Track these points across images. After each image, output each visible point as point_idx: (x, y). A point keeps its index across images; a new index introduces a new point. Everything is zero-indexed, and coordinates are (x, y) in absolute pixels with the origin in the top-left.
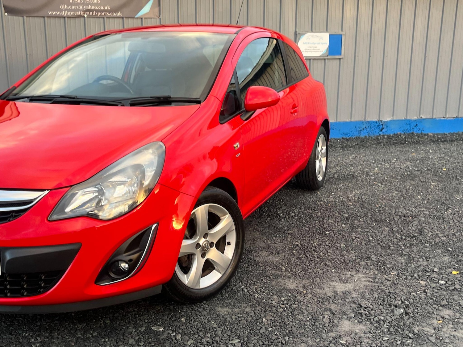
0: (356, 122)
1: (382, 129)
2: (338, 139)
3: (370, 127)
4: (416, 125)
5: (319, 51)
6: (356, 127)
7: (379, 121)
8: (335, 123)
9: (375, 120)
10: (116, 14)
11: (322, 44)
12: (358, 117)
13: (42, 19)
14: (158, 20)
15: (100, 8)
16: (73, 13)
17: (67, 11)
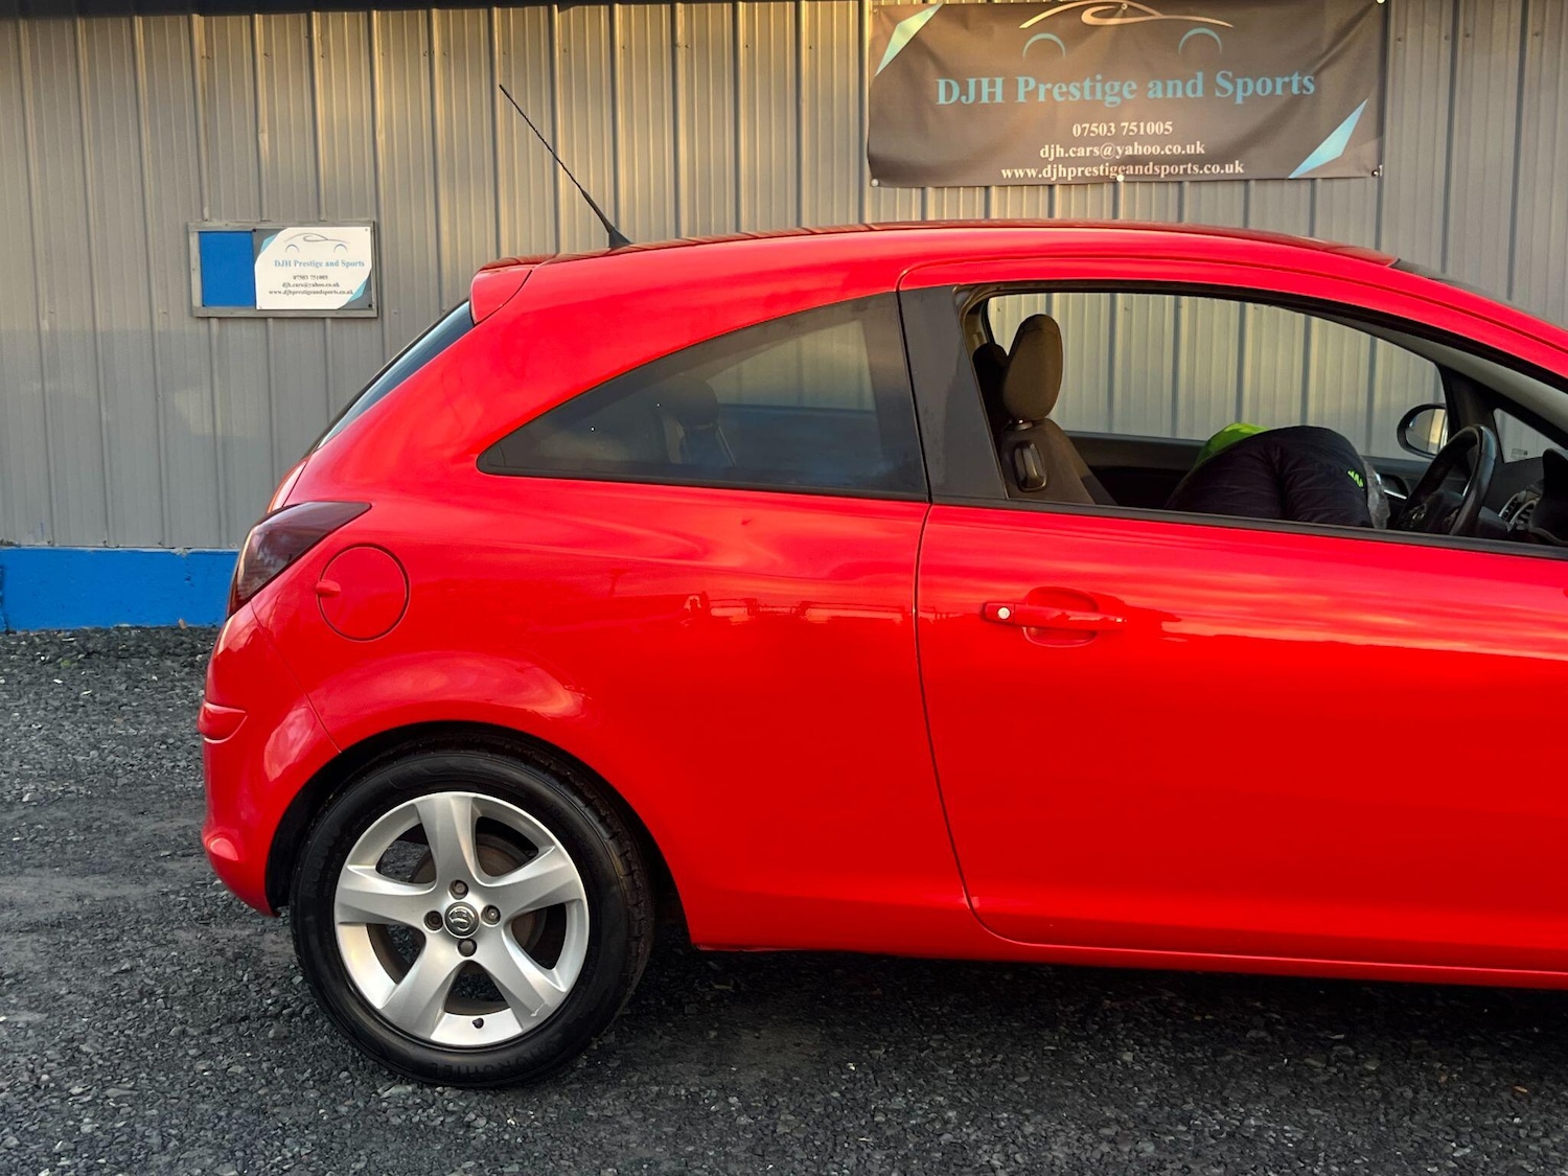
10: (1223, 168)
13: (979, 194)
14: (1372, 183)
15: (1170, 150)
16: (1080, 169)
17: (1060, 166)
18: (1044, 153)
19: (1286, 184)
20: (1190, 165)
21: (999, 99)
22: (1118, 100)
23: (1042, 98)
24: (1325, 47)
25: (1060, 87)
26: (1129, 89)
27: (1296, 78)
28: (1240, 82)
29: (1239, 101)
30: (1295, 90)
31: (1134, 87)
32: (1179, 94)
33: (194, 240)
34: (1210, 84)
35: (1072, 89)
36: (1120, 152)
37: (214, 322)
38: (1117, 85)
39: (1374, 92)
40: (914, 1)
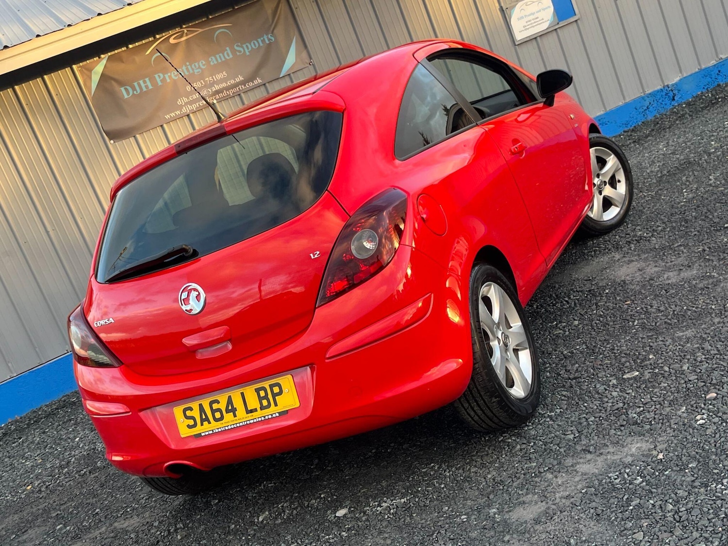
0: (634, 101)
1: (674, 97)
2: (620, 136)
3: (655, 101)
4: (718, 72)
5: (543, 22)
6: (636, 109)
7: (664, 87)
8: (604, 114)
9: (659, 87)
10: (253, 83)
11: (544, 9)
12: (633, 93)
13: (159, 130)
14: (311, 67)
15: (230, 83)
16: (197, 104)
17: (188, 106)
18: (179, 102)
19: (279, 80)
20: (240, 86)
21: (150, 87)
22: (199, 70)
23: (168, 81)
24: (271, 20)
25: (174, 74)
26: (202, 64)
27: (265, 37)
28: (244, 46)
29: (248, 53)
30: (267, 42)
31: (204, 63)
32: (223, 59)
34: (234, 51)
36: (210, 91)
38: (196, 64)
39: (296, 33)
40: (95, 59)
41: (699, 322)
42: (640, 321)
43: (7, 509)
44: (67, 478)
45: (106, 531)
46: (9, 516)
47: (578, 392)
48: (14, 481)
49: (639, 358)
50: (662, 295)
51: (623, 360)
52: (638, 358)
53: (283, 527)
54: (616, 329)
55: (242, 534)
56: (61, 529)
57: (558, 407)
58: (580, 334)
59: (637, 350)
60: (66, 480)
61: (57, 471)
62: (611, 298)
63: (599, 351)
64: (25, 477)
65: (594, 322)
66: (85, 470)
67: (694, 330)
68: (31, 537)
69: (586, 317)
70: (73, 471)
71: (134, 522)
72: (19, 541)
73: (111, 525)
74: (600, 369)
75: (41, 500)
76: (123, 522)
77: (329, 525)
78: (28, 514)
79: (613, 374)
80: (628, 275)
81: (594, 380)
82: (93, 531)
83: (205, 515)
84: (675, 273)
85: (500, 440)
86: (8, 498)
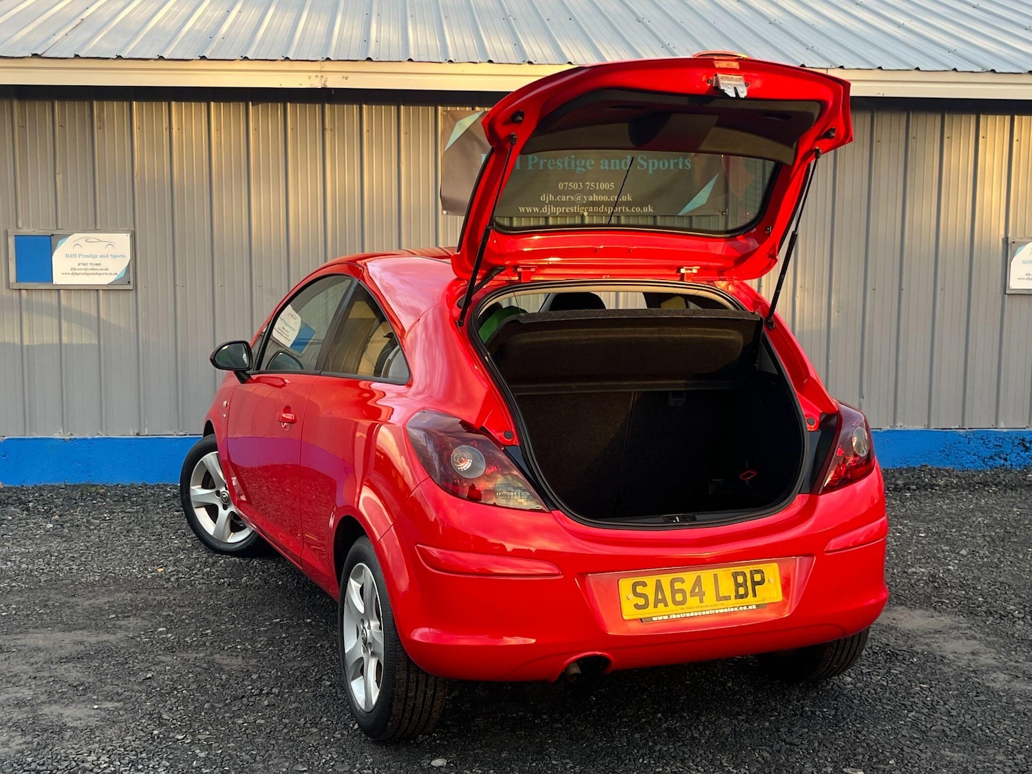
10: (642, 209)
14: (722, 218)
15: (613, 198)
16: (563, 208)
17: (552, 206)
18: (543, 198)
20: (624, 207)
21: (518, 167)
22: (583, 169)
23: (541, 167)
25: (552, 162)
26: (590, 164)
27: (681, 160)
28: (650, 161)
29: (650, 172)
30: (681, 167)
31: (593, 162)
32: (618, 168)
33: (11, 241)
34: (634, 162)
35: (559, 164)
36: (586, 199)
37: (24, 292)
38: (583, 160)
39: (723, 169)
40: (467, 108)
41: (980, 750)
42: (918, 715)
43: (125, 583)
44: (203, 578)
45: (202, 659)
46: (122, 592)
47: (781, 761)
48: (151, 555)
49: (878, 757)
50: (968, 696)
51: (860, 750)
52: (876, 756)
53: (373, 746)
54: (884, 710)
55: (329, 732)
56: (161, 633)
57: (747, 767)
58: (841, 696)
59: (883, 747)
60: (201, 581)
61: (198, 566)
62: (911, 671)
63: (843, 726)
64: (164, 556)
65: (867, 689)
66: (226, 579)
67: (966, 756)
68: (129, 625)
69: (865, 679)
70: (214, 575)
71: (236, 663)
72: (114, 624)
73: (212, 654)
74: (826, 747)
75: (163, 591)
76: (225, 657)
77: (417, 769)
78: (142, 599)
79: (835, 759)
80: (956, 653)
81: (808, 756)
82: (190, 652)
83: (308, 692)
84: (1007, 677)
85: (657, 770)
86: (134, 571)
